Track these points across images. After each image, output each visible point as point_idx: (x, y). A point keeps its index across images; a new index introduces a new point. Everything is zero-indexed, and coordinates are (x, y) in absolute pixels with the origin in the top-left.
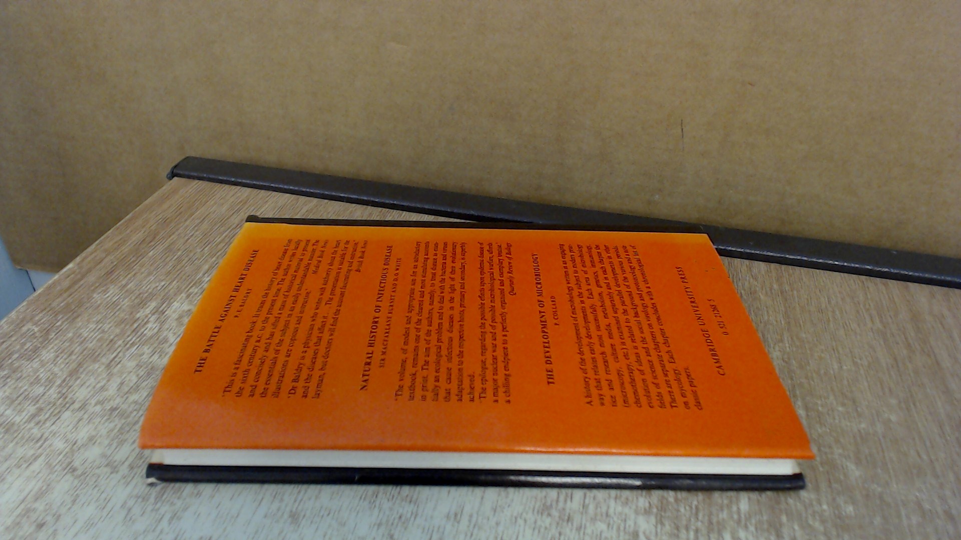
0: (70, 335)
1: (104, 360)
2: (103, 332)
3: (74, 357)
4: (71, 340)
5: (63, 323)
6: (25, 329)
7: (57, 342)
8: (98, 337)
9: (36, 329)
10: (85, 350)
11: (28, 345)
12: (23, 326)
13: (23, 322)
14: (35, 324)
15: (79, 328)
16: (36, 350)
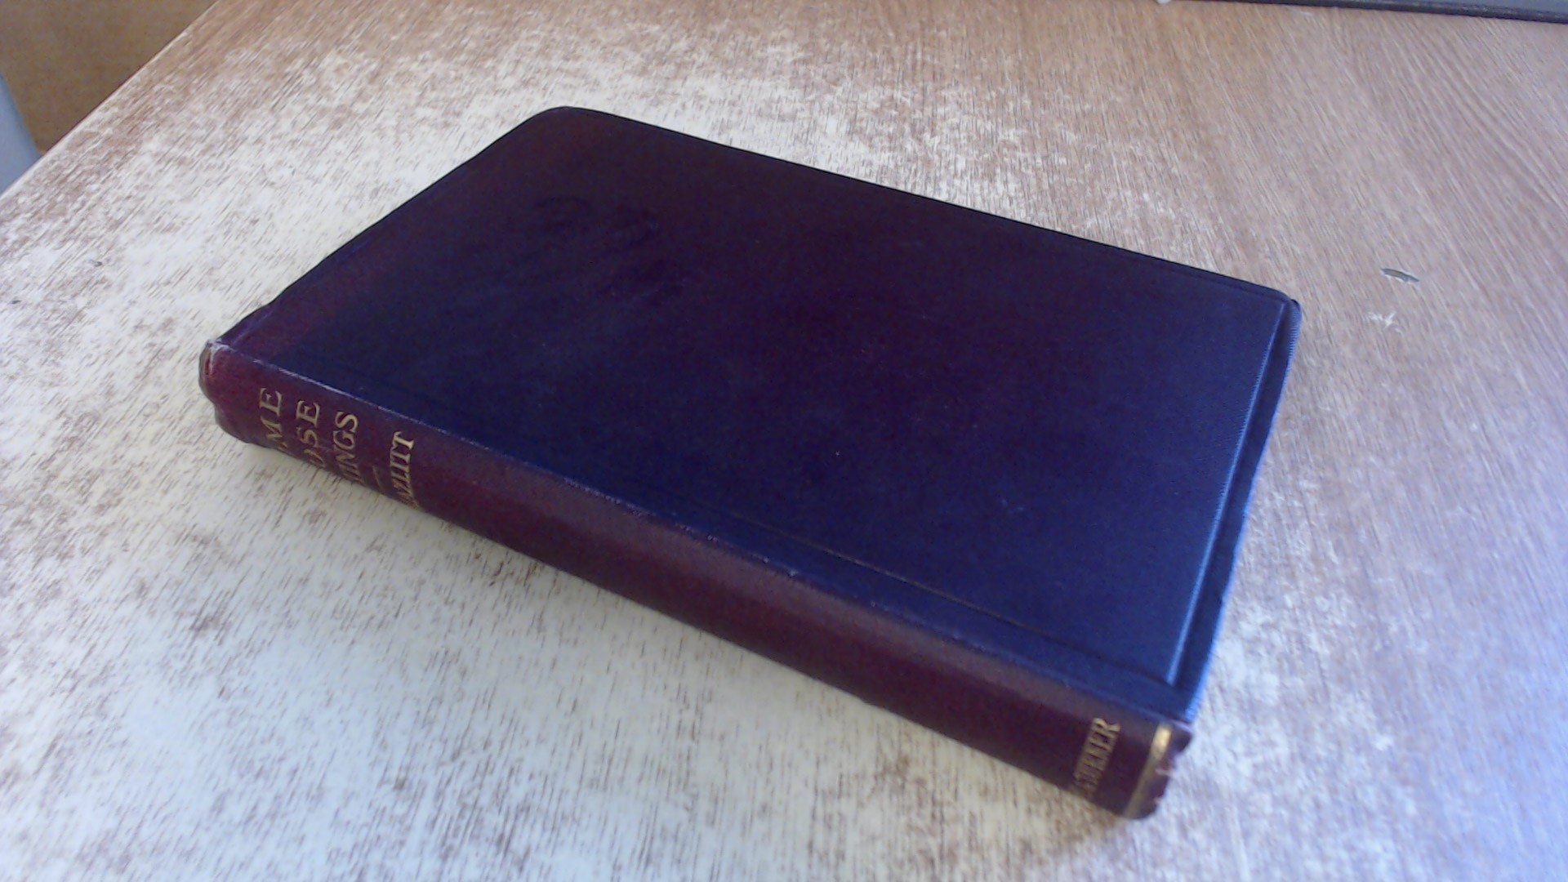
0: (214, 89)
1: (264, 106)
2: (252, 85)
3: (227, 106)
4: (218, 93)
5: (200, 81)
6: (156, 88)
7: (201, 96)
8: (249, 89)
9: (171, 88)
10: (237, 100)
11: (167, 101)
12: (154, 86)
13: (150, 84)
14: (169, 82)
15: (223, 84)
16: (179, 103)
